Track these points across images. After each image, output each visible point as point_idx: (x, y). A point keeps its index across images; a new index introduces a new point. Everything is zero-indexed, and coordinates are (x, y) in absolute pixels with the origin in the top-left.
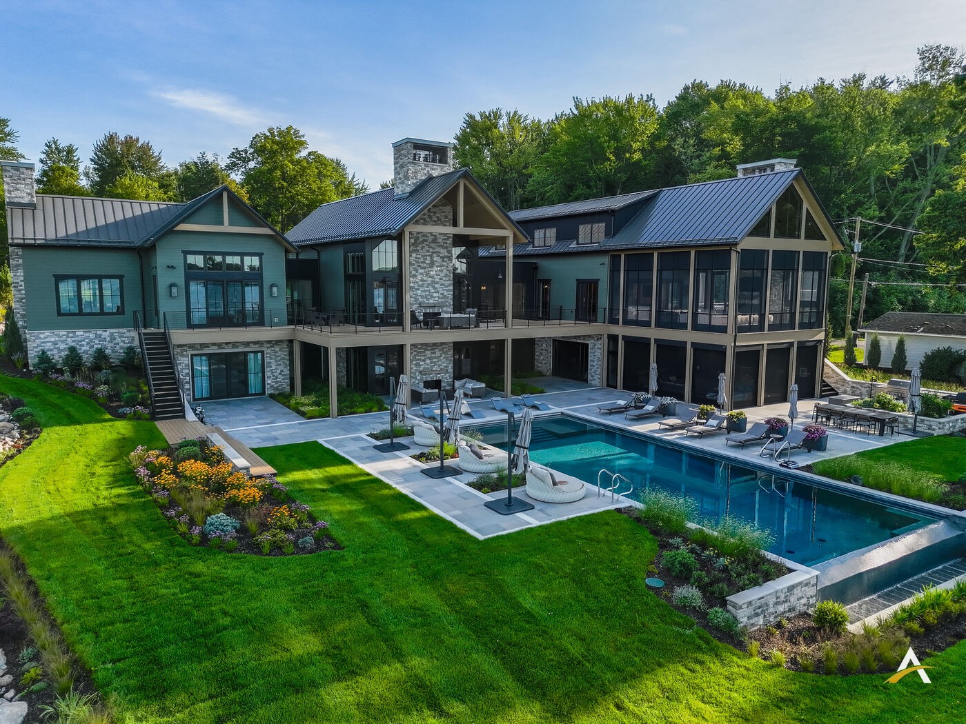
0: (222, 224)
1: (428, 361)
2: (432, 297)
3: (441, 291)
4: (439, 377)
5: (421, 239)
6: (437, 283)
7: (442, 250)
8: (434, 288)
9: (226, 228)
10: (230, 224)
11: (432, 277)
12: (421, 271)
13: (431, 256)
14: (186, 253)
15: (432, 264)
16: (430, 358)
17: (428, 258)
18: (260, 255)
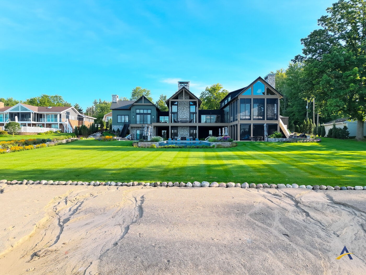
1: (182, 132)
3: (186, 115)
4: (185, 136)
5: (181, 104)
7: (186, 106)
8: (184, 115)
9: (143, 104)
10: (144, 103)
11: (184, 112)
13: (184, 107)
14: (136, 109)
15: (184, 109)
16: (183, 131)
18: (151, 109)
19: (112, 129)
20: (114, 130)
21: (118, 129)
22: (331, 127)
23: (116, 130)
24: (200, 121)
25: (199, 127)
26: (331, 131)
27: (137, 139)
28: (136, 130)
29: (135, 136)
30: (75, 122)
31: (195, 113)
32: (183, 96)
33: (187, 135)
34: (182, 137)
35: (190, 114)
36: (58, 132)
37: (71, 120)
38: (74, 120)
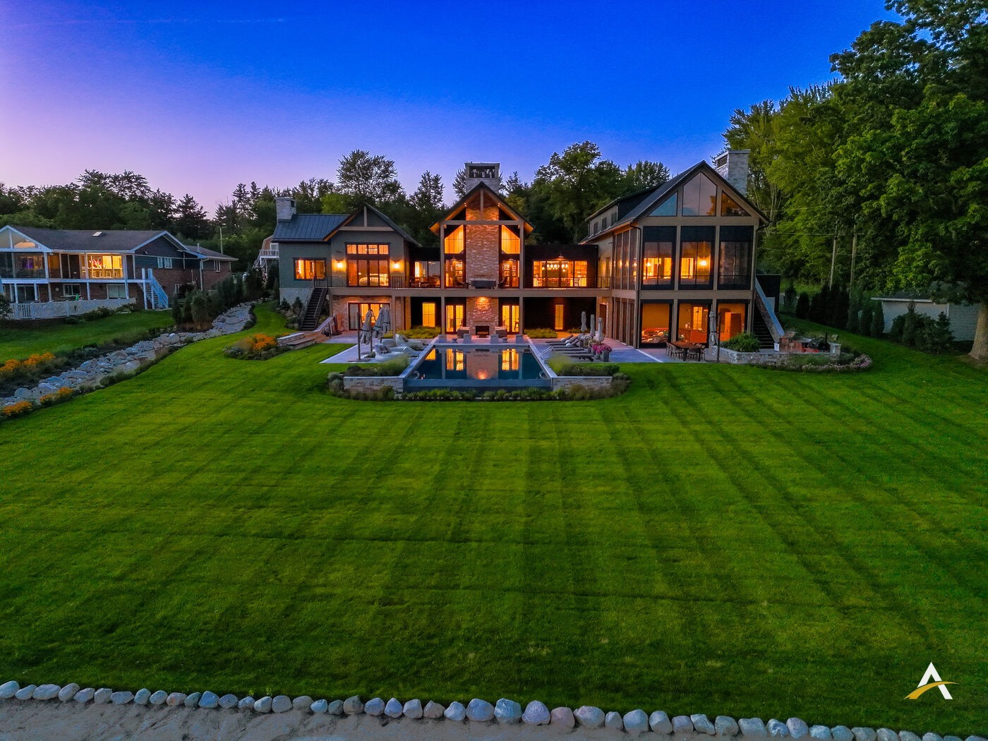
19: (281, 300)
20: (285, 303)
21: (298, 298)
22: (903, 310)
23: (291, 302)
24: (528, 283)
25: (526, 300)
26: (900, 321)
27: (350, 329)
28: (349, 304)
29: (345, 321)
30: (177, 274)
31: (516, 257)
32: (479, 209)
33: (493, 321)
34: (476, 327)
35: (501, 262)
36: (125, 310)
37: (164, 268)
38: (171, 268)
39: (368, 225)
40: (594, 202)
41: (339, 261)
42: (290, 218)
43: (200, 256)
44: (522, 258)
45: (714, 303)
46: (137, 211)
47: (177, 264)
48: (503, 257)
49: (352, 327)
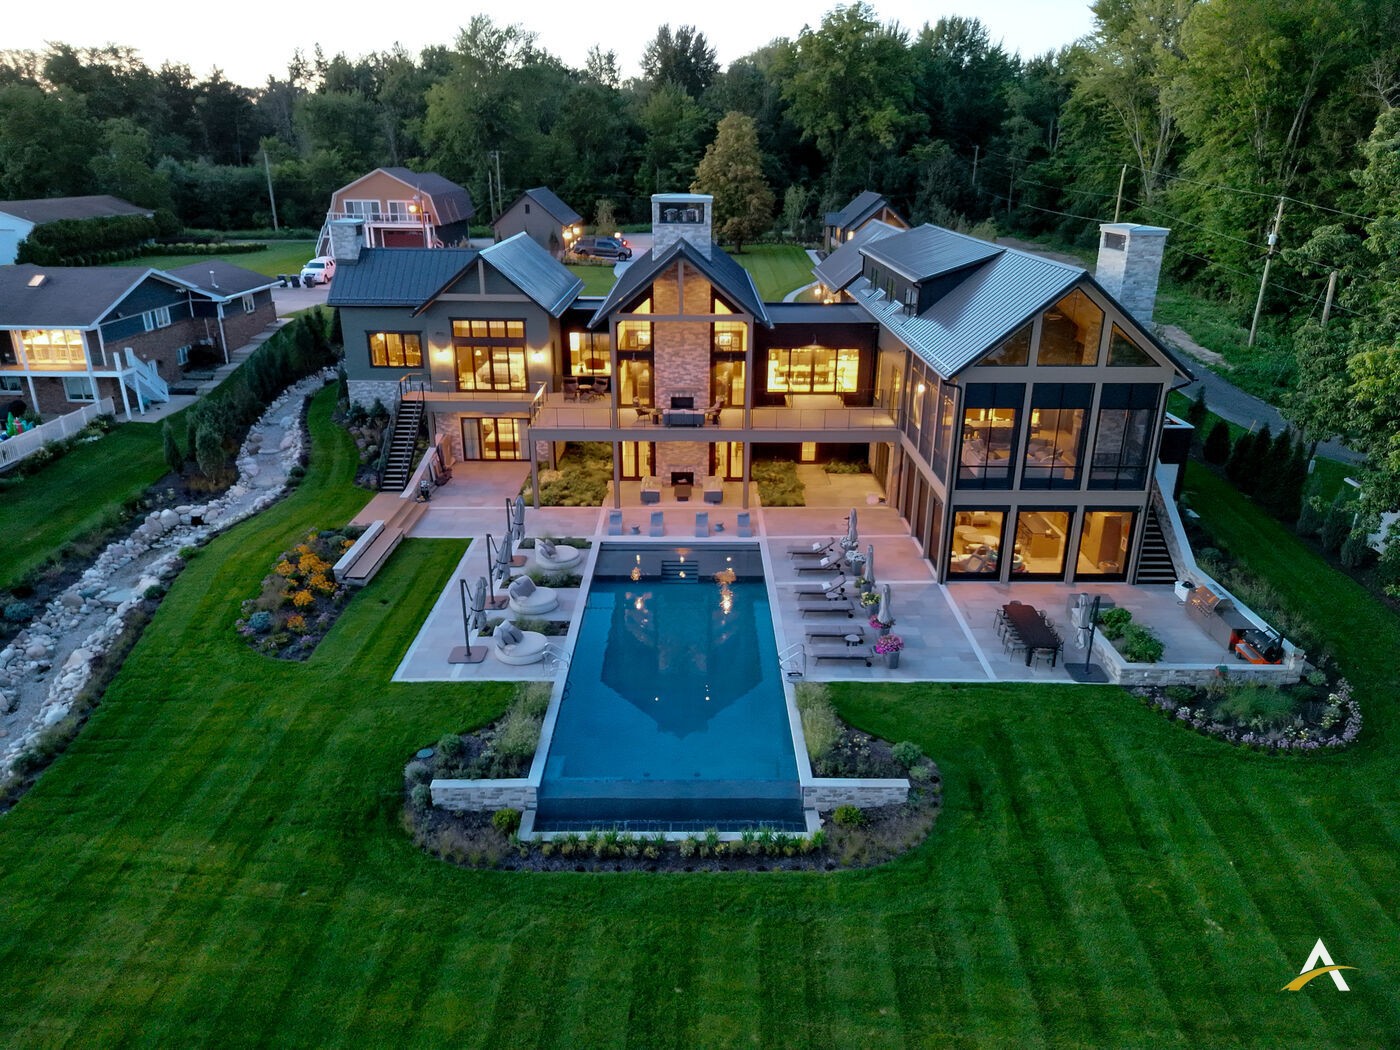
0: (479, 292)
1: (677, 451)
2: (682, 379)
3: (694, 372)
4: (691, 470)
6: (689, 364)
7: (695, 329)
8: (685, 369)
9: (483, 297)
11: (683, 357)
12: (667, 350)
13: (681, 333)
14: (452, 320)
15: (682, 343)
16: (679, 448)
17: (678, 335)
18: (524, 320)
19: (352, 402)
20: (358, 408)
21: (378, 400)
23: (368, 406)
27: (466, 459)
28: (463, 419)
29: (458, 447)
30: (182, 329)
31: (738, 356)
32: (676, 278)
33: (699, 464)
34: (673, 474)
35: (713, 364)
36: (93, 431)
37: (157, 330)
38: (169, 322)
39: (488, 292)
40: (866, 112)
41: (442, 346)
42: (356, 257)
43: (215, 298)
44: (750, 357)
45: (1080, 511)
46: (128, 133)
47: (179, 314)
48: (717, 356)
49: (469, 456)
